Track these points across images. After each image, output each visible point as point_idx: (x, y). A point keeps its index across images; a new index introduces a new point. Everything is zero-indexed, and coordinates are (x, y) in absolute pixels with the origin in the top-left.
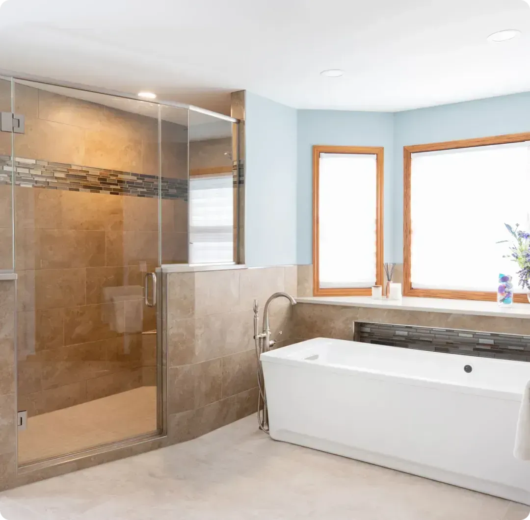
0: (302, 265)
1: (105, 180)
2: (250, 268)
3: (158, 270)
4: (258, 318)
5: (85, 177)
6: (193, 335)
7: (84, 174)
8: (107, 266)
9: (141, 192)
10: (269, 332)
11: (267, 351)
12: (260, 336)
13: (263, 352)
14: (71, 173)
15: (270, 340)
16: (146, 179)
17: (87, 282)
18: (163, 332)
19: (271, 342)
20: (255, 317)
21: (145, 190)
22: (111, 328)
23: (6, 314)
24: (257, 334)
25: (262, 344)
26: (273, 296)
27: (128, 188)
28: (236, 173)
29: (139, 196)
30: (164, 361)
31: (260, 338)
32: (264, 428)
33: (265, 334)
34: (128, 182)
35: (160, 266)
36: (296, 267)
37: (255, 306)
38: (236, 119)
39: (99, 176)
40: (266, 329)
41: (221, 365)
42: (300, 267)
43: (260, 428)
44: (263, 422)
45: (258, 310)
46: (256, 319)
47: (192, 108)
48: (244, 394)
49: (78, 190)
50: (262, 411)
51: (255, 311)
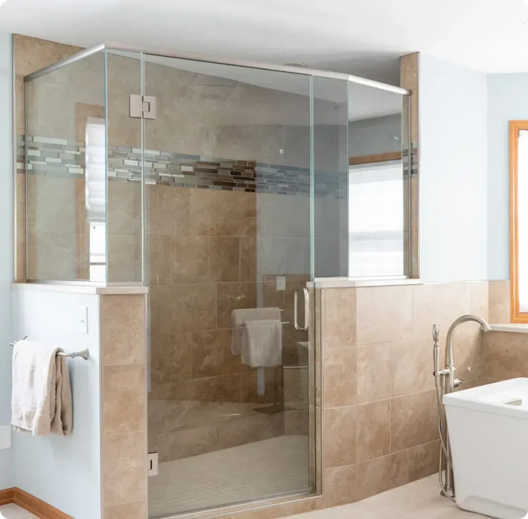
0: (495, 281)
1: (239, 174)
2: (425, 284)
3: (309, 285)
4: (438, 348)
5: (215, 171)
6: (354, 368)
7: (215, 168)
8: (241, 281)
9: (282, 188)
10: (453, 368)
11: (451, 392)
12: (441, 372)
13: (446, 393)
14: (199, 166)
15: (454, 379)
16: (289, 172)
17: (218, 302)
18: (317, 363)
19: (457, 381)
20: (435, 346)
21: (287, 186)
22: (243, 361)
23: (135, 335)
24: (438, 370)
25: (444, 382)
26: (457, 320)
27: (266, 184)
28: (407, 159)
29: (279, 193)
30: (318, 400)
31: (442, 375)
32: (447, 492)
33: (448, 370)
34: (266, 177)
35: (313, 280)
36: (487, 284)
37: (436, 333)
38: (407, 90)
39: (232, 169)
40: (450, 362)
41: (389, 409)
42: (492, 283)
43: (442, 494)
44: (446, 485)
45: (439, 338)
46: (437, 351)
47: (352, 78)
48: (420, 449)
49: (207, 187)
50: (444, 472)
51: (436, 340)
